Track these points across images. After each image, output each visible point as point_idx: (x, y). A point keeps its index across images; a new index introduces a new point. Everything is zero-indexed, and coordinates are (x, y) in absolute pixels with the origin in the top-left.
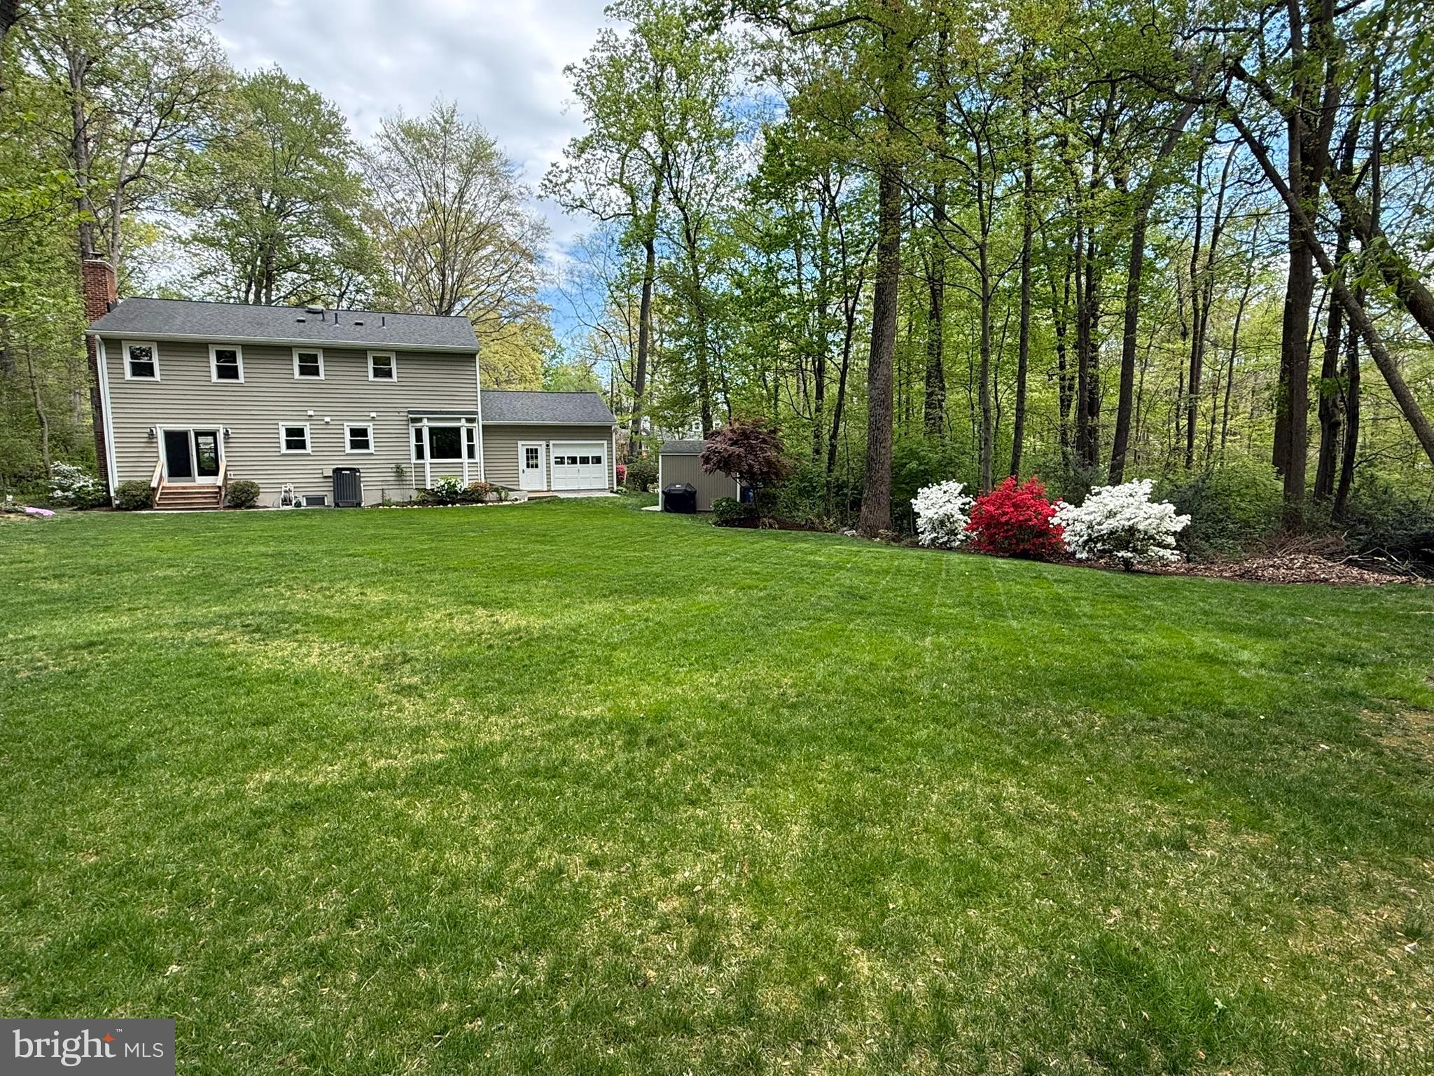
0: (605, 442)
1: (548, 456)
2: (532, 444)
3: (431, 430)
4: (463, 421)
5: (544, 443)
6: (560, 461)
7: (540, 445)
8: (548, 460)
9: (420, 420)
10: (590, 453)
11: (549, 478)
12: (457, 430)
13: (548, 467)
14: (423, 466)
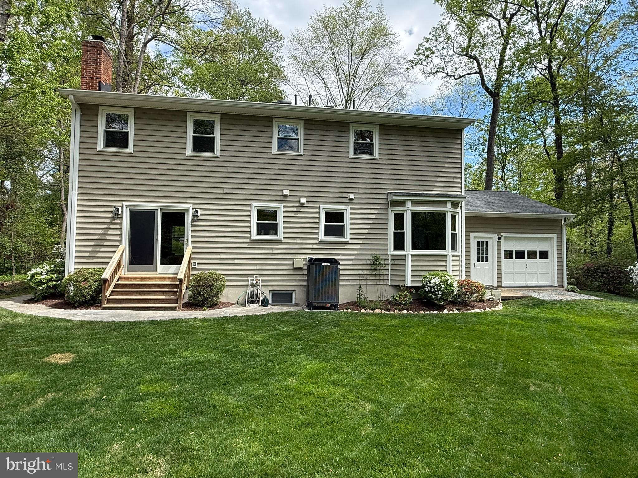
0: (555, 236)
1: (499, 249)
2: (483, 236)
3: (415, 215)
4: (449, 205)
5: (495, 236)
6: (509, 255)
7: (492, 238)
8: (499, 253)
9: (403, 203)
10: (538, 247)
11: (499, 274)
12: (442, 216)
13: (499, 262)
14: (403, 258)
